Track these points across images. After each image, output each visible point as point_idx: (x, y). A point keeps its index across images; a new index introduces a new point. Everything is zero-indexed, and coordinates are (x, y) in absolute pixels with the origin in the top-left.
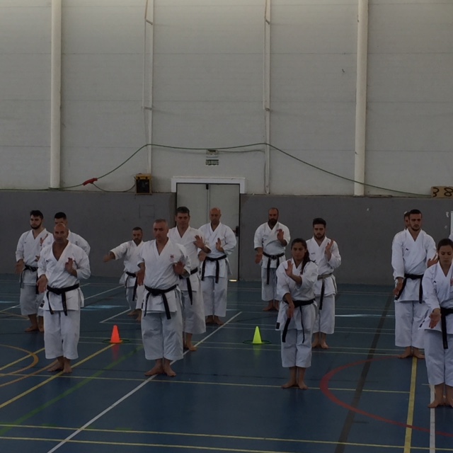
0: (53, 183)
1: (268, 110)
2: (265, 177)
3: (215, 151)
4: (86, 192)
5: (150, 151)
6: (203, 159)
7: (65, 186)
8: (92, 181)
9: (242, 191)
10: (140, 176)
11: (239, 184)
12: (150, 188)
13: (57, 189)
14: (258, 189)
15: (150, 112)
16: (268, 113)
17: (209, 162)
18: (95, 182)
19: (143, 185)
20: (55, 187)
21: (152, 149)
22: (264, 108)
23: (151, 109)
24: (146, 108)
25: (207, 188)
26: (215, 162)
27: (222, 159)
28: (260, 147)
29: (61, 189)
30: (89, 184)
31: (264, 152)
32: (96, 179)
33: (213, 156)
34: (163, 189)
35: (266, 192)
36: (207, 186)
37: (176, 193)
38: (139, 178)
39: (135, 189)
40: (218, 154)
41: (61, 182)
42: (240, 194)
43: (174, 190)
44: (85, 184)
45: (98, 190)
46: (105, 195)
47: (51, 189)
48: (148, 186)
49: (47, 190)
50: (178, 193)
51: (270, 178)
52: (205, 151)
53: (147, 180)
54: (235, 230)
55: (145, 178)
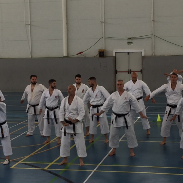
0: (65, 54)
1: (153, 20)
2: (152, 48)
3: (131, 39)
4: (78, 57)
5: (104, 39)
6: (126, 42)
7: (70, 55)
8: (81, 53)
9: (143, 55)
10: (100, 50)
11: (141, 52)
12: (105, 55)
13: (66, 57)
14: (149, 53)
15: (104, 23)
16: (153, 22)
17: (129, 43)
18: (82, 53)
19: (102, 54)
21: (105, 39)
22: (151, 20)
23: (104, 22)
24: (102, 22)
25: (128, 54)
26: (131, 43)
27: (134, 41)
28: (150, 36)
29: (68, 57)
30: (80, 54)
31: (152, 38)
32: (82, 52)
33: (130, 41)
34: (110, 55)
35: (152, 54)
36: (128, 53)
37: (115, 57)
38: (100, 51)
39: (98, 56)
40: (132, 40)
41: (68, 54)
42: (142, 56)
43: (114, 55)
44: (78, 54)
45: (84, 56)
46: (86, 58)
47: (64, 57)
49: (62, 57)
50: (116, 57)
51: (154, 49)
52: (127, 39)
53: (103, 52)
54: (140, 71)
55: (102, 51)
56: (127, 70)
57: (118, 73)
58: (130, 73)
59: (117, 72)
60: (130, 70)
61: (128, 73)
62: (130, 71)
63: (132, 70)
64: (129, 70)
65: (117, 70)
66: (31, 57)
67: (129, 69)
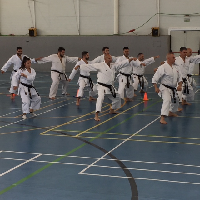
0: (115, 32)
3: (188, 16)
4: (130, 36)
6: (183, 19)
7: (120, 33)
8: (132, 31)
10: (154, 28)
13: (117, 35)
17: (186, 21)
18: (134, 31)
19: (156, 32)
20: (116, 34)
21: (159, 15)
25: (185, 33)
26: (189, 21)
27: (192, 19)
29: (118, 35)
30: (131, 32)
32: (134, 30)
33: (187, 18)
34: (165, 33)
36: (185, 32)
37: (171, 35)
38: (154, 29)
39: (152, 34)
40: (190, 17)
41: (119, 32)
43: (169, 34)
44: (129, 32)
45: (135, 35)
46: (138, 37)
47: (114, 35)
48: (158, 32)
49: (112, 35)
52: (184, 16)
54: (198, 52)
55: (156, 29)
65: (172, 50)
66: (79, 35)
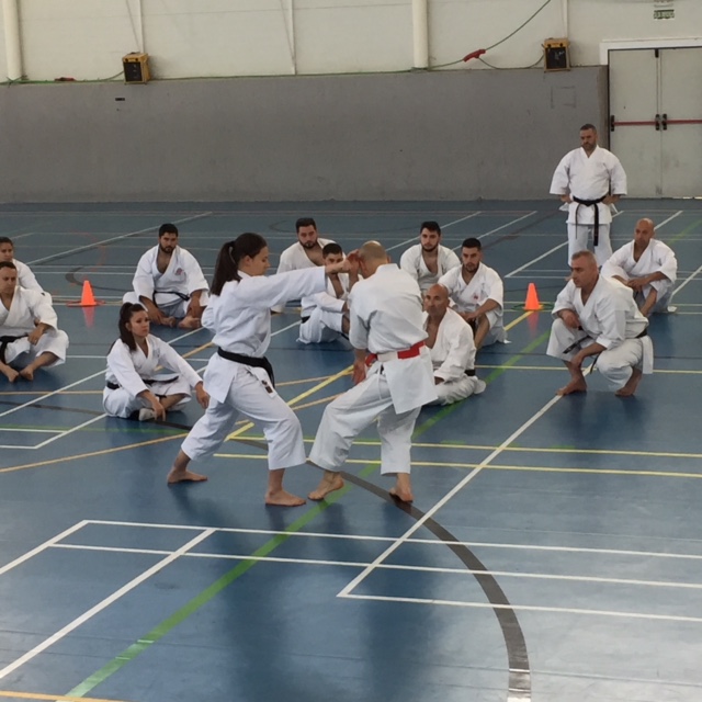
0: (419, 61)
4: (469, 71)
5: (565, 2)
6: (649, 10)
7: (435, 63)
8: (477, 54)
10: (550, 42)
12: (568, 60)
13: (425, 69)
17: (660, 14)
18: (481, 56)
19: (557, 56)
20: (423, 66)
25: (657, 55)
26: (669, 14)
27: (679, 8)
29: (429, 69)
30: (473, 59)
32: (483, 51)
33: (665, 5)
34: (586, 59)
36: (657, 52)
37: (608, 66)
38: (549, 45)
39: (543, 64)
40: (672, 1)
41: (430, 58)
43: (604, 62)
44: (466, 59)
45: (488, 67)
47: (415, 70)
48: (564, 55)
49: (409, 71)
50: (611, 66)
53: (562, 49)
54: (701, 118)
55: (558, 46)
56: (651, 118)
57: (616, 128)
58: (661, 127)
59: (613, 126)
60: (665, 116)
61: (658, 129)
62: (662, 119)
63: (670, 118)
64: (658, 116)
65: (613, 117)
66: (293, 73)
67: (661, 114)
